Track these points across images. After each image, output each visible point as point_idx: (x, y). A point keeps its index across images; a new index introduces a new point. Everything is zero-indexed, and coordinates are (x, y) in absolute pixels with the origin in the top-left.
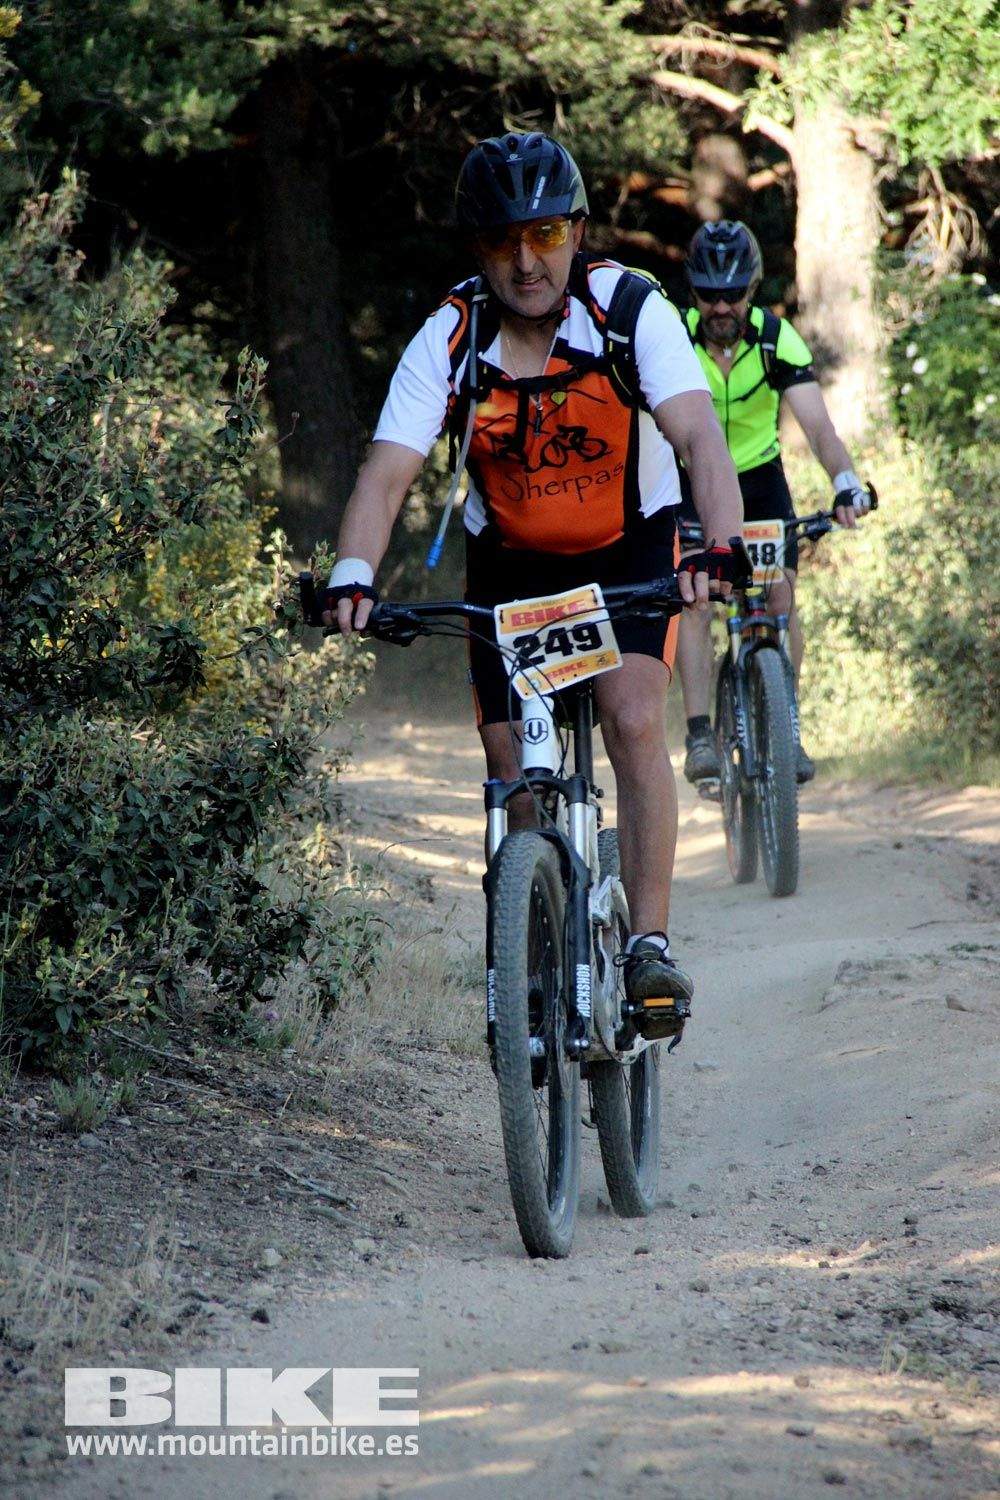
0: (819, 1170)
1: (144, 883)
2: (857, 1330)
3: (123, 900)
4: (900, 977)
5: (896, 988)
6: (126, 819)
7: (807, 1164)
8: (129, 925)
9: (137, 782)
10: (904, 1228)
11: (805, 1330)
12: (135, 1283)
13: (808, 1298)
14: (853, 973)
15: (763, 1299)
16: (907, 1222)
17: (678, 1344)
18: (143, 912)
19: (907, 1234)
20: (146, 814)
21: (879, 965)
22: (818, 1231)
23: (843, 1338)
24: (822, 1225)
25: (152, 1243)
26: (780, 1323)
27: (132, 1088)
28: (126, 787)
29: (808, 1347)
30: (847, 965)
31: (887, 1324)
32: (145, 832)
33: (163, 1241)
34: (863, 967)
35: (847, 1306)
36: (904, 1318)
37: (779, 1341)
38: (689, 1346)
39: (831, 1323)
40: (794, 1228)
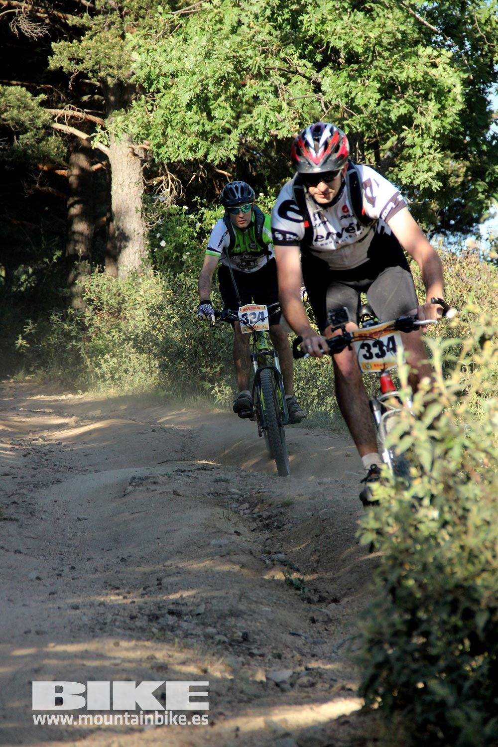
0: (123, 560)
2: (138, 623)
4: (155, 483)
5: (153, 487)
7: (118, 557)
10: (156, 583)
11: (117, 624)
13: (119, 611)
14: (137, 481)
15: (102, 611)
16: (158, 580)
17: (67, 630)
19: (158, 585)
21: (147, 478)
22: (123, 584)
23: (133, 626)
24: (124, 582)
26: (108, 621)
29: (119, 630)
30: (134, 478)
31: (150, 620)
34: (140, 478)
35: (134, 614)
36: (157, 618)
37: (107, 628)
38: (71, 631)
39: (128, 621)
40: (113, 583)
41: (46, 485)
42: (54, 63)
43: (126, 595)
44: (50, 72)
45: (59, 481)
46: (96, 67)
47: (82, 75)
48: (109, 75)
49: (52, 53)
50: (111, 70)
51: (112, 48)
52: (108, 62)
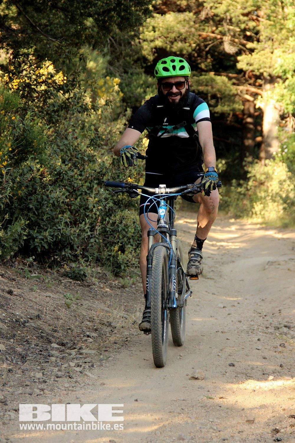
0: (263, 300)
1: (138, 242)
2: (269, 330)
3: (134, 245)
4: (279, 264)
5: (278, 266)
6: (135, 230)
8: (135, 249)
9: (137, 223)
10: (279, 312)
11: (260, 330)
12: (135, 316)
13: (260, 324)
15: (252, 324)
17: (236, 332)
18: (138, 247)
20: (139, 229)
21: (275, 262)
23: (267, 332)
24: (263, 310)
25: (138, 309)
26: (255, 329)
27: (135, 280)
28: (135, 224)
29: (260, 333)
30: (269, 262)
31: (275, 329)
32: (139, 232)
33: (140, 309)
34: (272, 262)
35: (268, 326)
36: (278, 328)
37: (255, 332)
38: (238, 332)
39: (265, 329)
40: (258, 311)
41: (227, 263)
42: (239, 66)
43: (264, 317)
44: (237, 69)
45: (233, 262)
46: (259, 67)
47: (252, 71)
48: (265, 71)
49: (238, 62)
50: (265, 69)
51: (267, 58)
52: (265, 65)
